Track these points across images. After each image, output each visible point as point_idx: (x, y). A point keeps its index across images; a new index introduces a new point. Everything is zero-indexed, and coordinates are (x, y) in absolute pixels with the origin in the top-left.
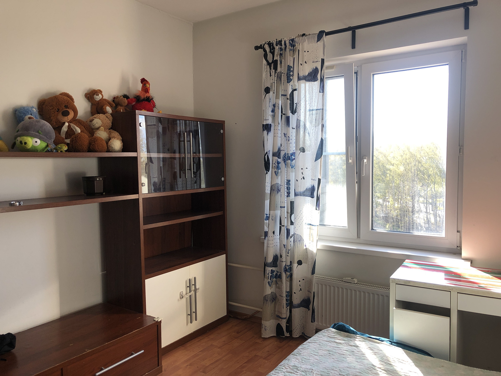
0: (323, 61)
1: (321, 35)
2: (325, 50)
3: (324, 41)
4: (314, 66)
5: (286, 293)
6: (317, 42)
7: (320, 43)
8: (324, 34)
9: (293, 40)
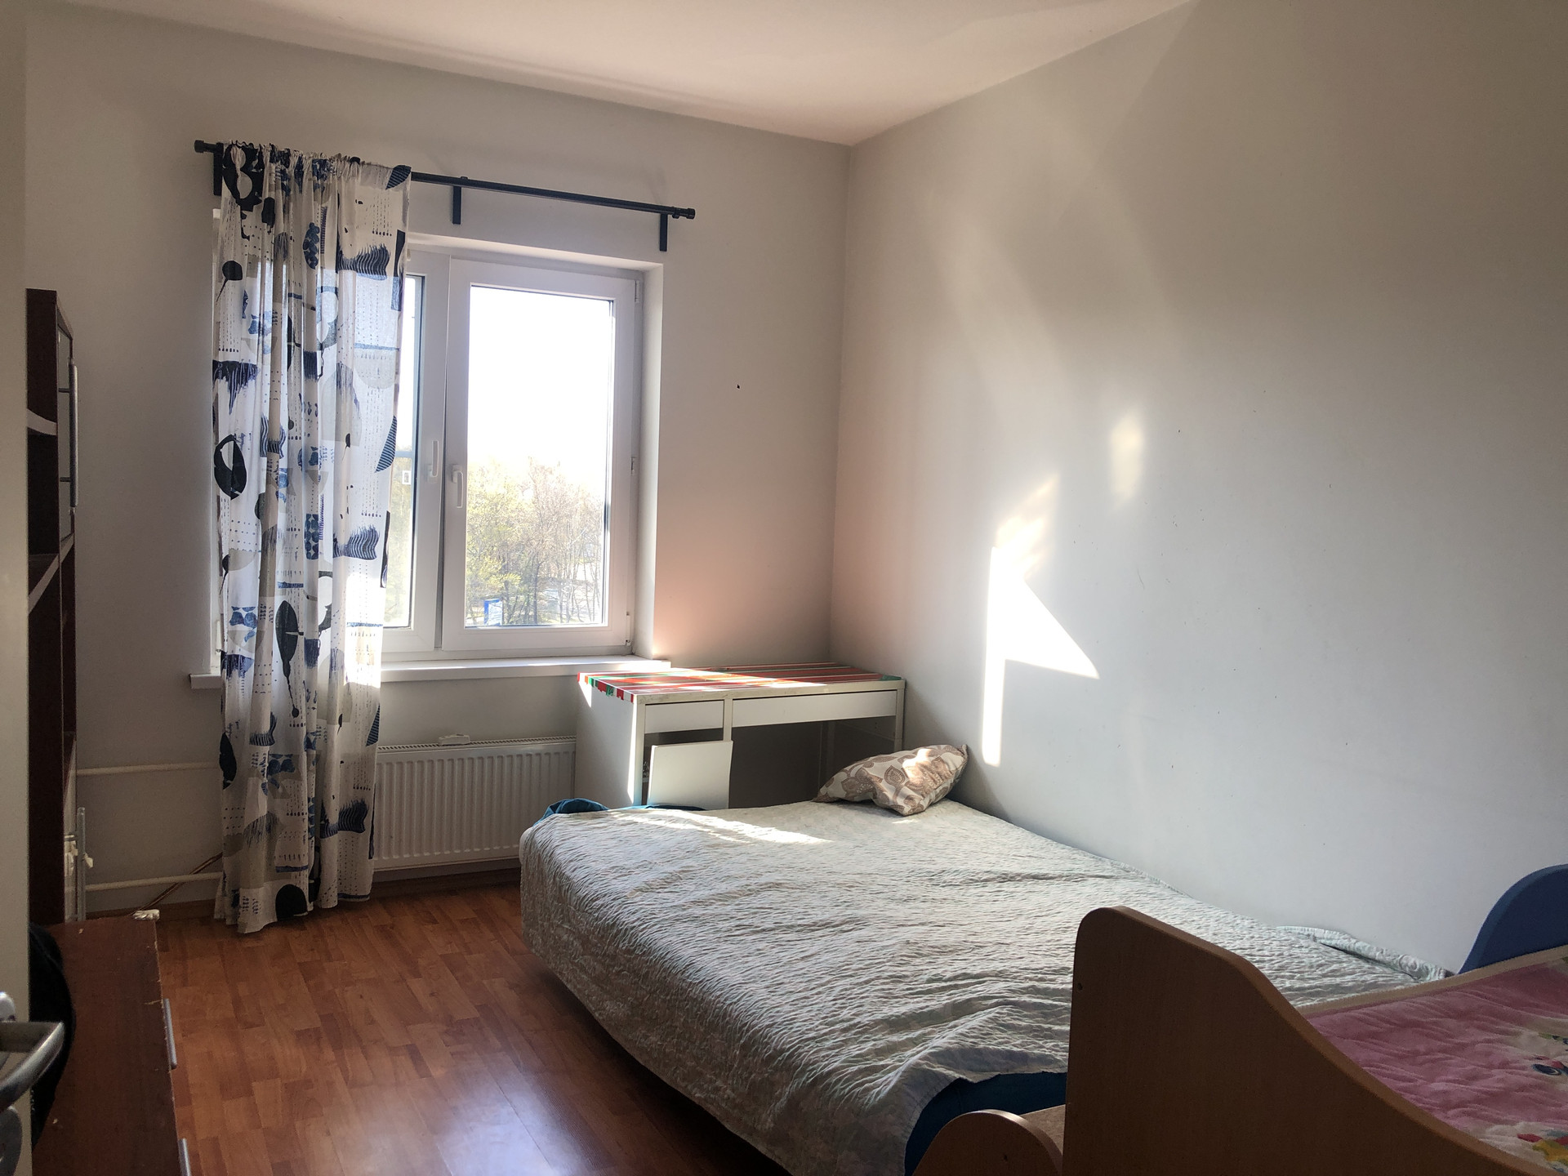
0: (401, 237)
1: (400, 174)
2: (408, 212)
3: (405, 189)
4: (378, 242)
5: (309, 802)
6: (388, 187)
7: (396, 194)
8: (410, 175)
9: (323, 163)
